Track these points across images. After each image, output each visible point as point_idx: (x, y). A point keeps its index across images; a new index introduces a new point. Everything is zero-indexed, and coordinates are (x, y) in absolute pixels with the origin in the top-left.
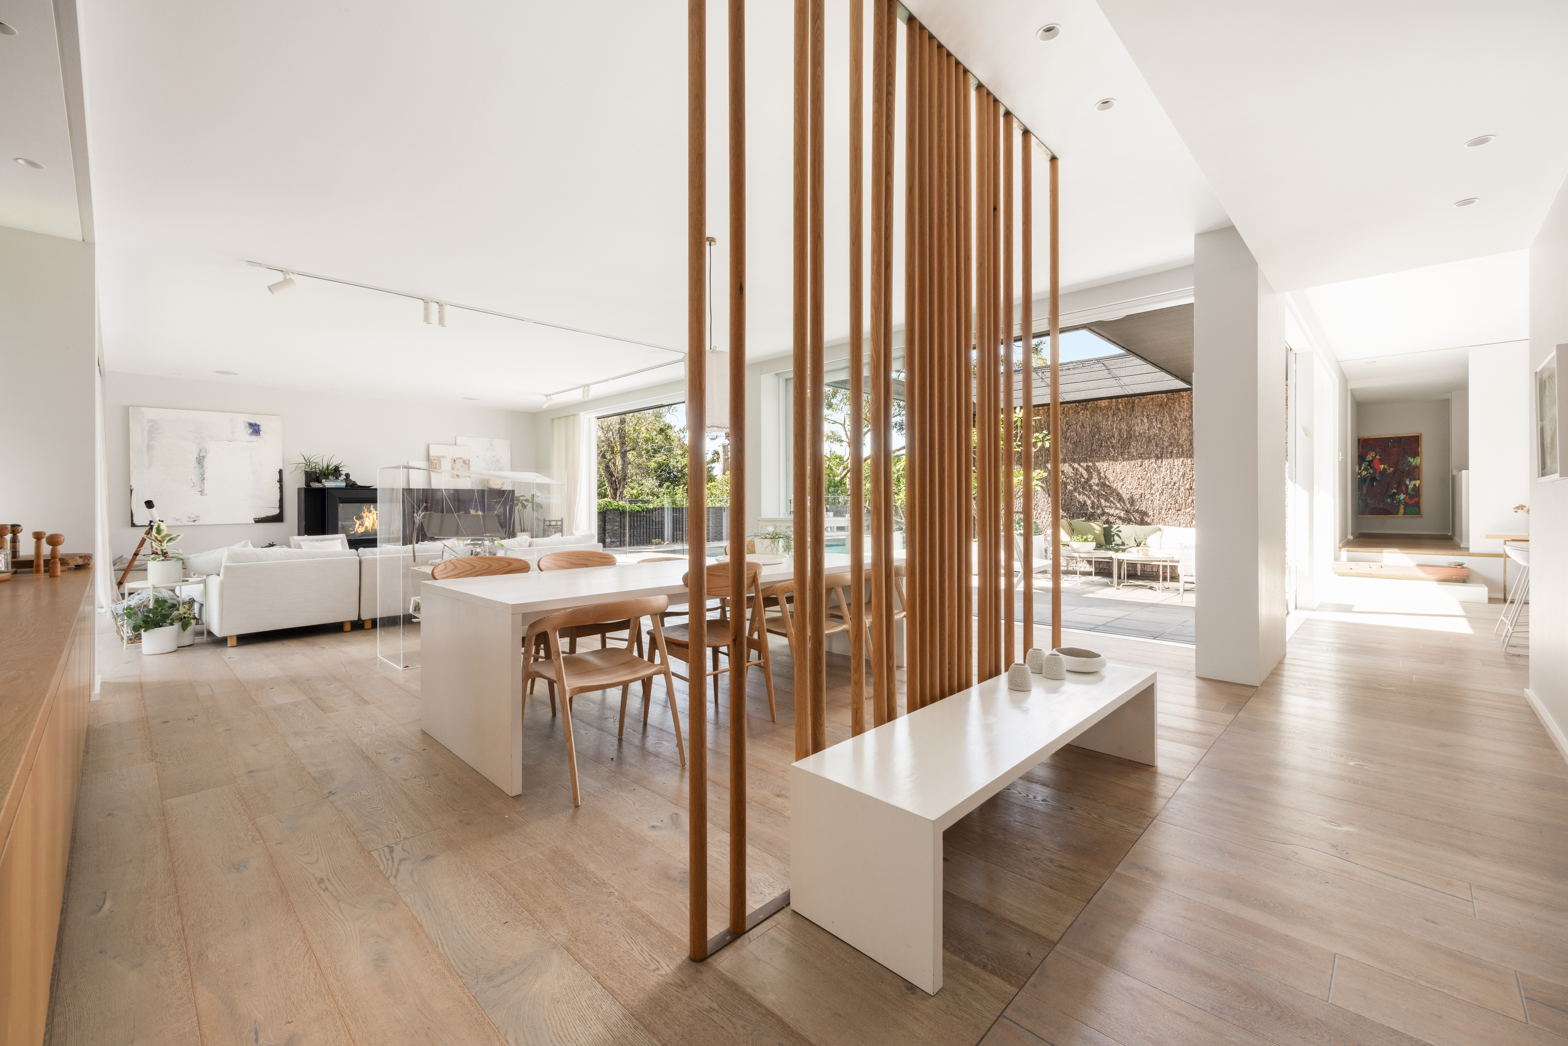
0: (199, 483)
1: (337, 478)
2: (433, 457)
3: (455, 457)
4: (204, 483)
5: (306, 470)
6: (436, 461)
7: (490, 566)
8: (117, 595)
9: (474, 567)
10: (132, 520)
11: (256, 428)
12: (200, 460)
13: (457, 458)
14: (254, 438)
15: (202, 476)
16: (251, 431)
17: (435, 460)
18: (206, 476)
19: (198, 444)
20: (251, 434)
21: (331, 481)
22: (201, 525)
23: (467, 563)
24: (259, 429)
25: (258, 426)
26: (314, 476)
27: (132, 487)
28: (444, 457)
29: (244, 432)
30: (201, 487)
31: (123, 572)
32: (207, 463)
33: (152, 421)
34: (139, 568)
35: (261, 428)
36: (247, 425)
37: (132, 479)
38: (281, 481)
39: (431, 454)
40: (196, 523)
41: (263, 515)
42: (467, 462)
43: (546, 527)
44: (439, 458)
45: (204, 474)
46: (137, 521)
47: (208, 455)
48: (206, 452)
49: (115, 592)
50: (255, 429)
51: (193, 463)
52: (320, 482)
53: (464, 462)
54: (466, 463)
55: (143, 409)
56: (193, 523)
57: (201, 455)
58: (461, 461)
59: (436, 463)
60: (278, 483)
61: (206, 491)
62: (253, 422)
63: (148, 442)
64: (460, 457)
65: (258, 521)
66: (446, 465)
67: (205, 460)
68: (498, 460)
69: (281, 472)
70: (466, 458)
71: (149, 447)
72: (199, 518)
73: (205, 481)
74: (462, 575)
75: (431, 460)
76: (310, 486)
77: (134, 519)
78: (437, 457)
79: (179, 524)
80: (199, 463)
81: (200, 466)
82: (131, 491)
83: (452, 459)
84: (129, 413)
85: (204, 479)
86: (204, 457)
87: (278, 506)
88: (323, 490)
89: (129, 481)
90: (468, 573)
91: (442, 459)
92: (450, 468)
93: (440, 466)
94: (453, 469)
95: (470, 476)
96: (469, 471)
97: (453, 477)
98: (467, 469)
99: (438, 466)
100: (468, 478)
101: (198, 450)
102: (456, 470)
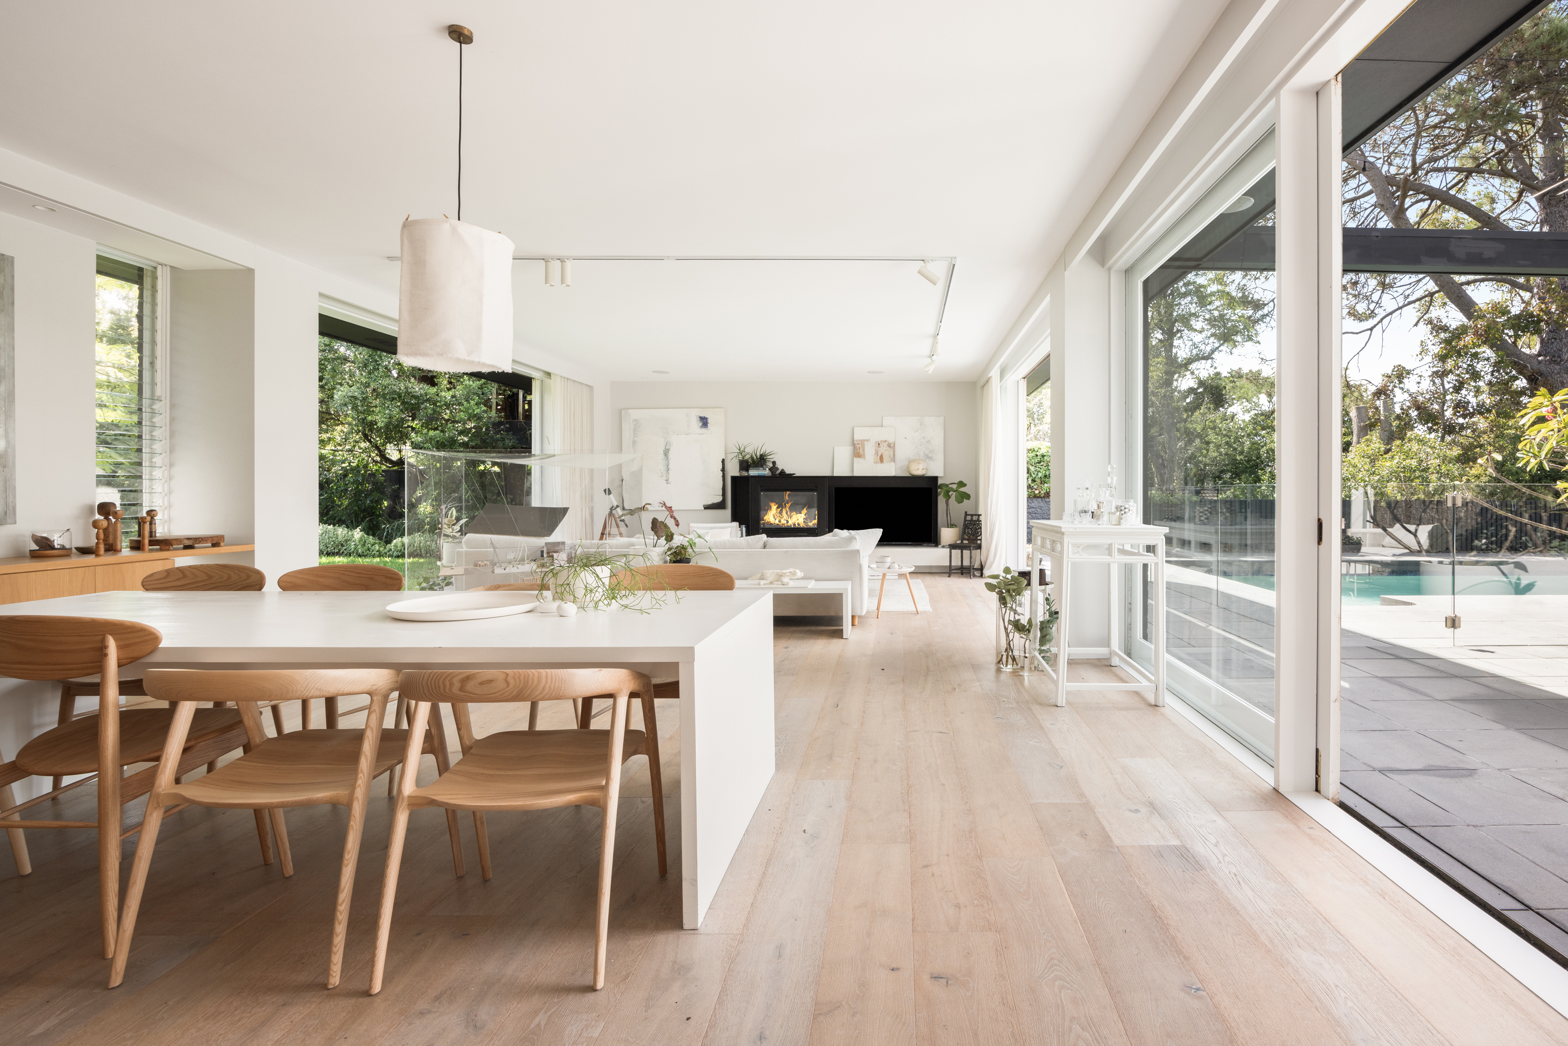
0: (665, 473)
1: (762, 467)
2: (858, 441)
3: (879, 439)
4: (669, 473)
5: (741, 459)
6: (861, 446)
7: (229, 577)
9: (210, 577)
12: (666, 453)
13: (882, 441)
14: (704, 430)
15: (668, 467)
16: (701, 424)
17: (858, 444)
18: (670, 466)
19: (665, 438)
20: (702, 427)
21: (759, 469)
23: (203, 572)
24: (707, 421)
25: (706, 419)
26: (744, 464)
27: (623, 477)
28: (868, 441)
29: (697, 424)
30: (667, 476)
32: (671, 455)
33: (635, 420)
35: (709, 421)
36: (699, 419)
38: (723, 470)
39: (855, 438)
41: (710, 502)
43: (967, 522)
44: (863, 441)
47: (671, 447)
48: (670, 444)
50: (704, 422)
51: (662, 456)
52: (751, 470)
53: (889, 445)
54: (892, 446)
55: (630, 411)
57: (667, 448)
58: (885, 444)
59: (860, 448)
60: (722, 472)
61: (670, 480)
62: (703, 416)
63: (634, 438)
64: (884, 439)
65: (707, 507)
66: (870, 451)
67: (670, 452)
68: (928, 442)
69: (723, 461)
70: (891, 441)
71: (634, 442)
73: (670, 471)
74: (194, 586)
75: (855, 445)
76: (743, 474)
78: (861, 441)
80: (666, 456)
81: (666, 458)
82: (623, 480)
83: (876, 443)
84: (622, 414)
85: (668, 469)
86: (668, 450)
87: (721, 494)
88: (753, 478)
89: (621, 471)
90: (201, 584)
91: (866, 443)
92: (874, 452)
93: (864, 450)
94: (877, 453)
95: (894, 461)
96: (894, 455)
97: (876, 463)
98: (892, 452)
99: (861, 451)
100: (893, 463)
101: (665, 444)
102: (879, 455)
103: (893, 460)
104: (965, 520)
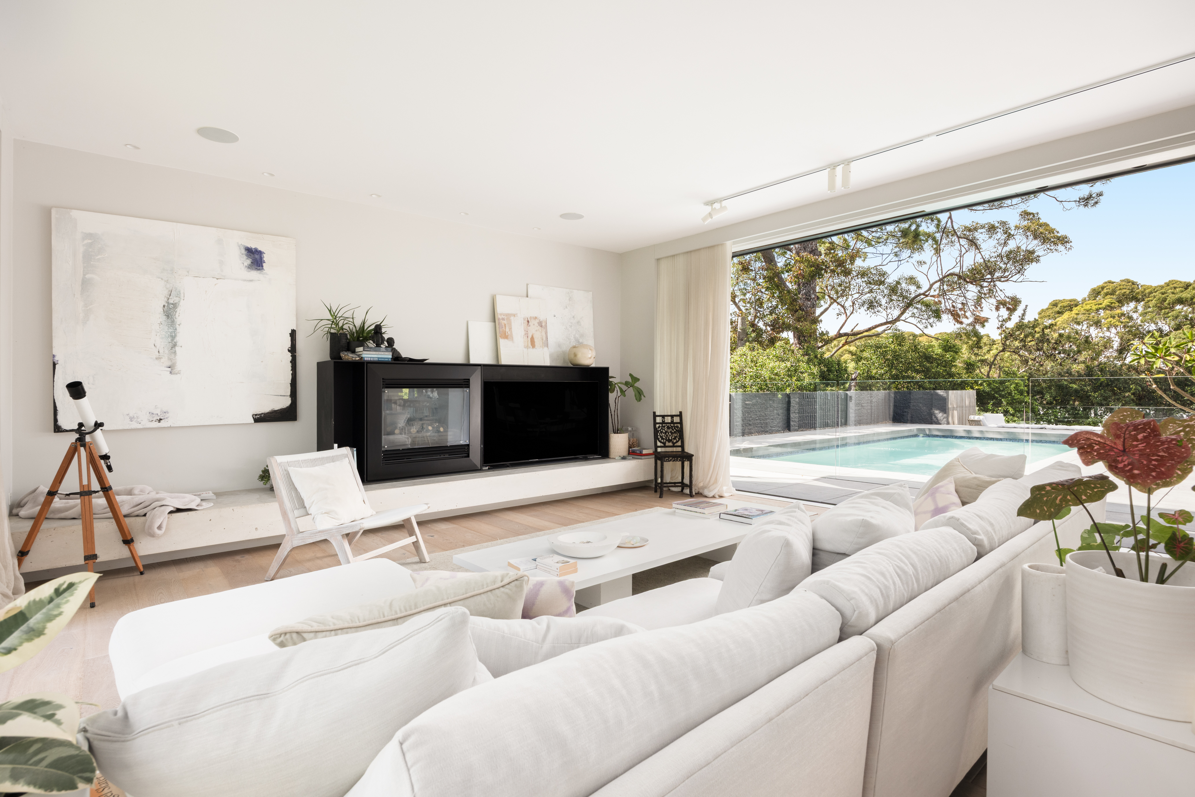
0: (167, 352)
1: (378, 345)
2: (501, 314)
3: (528, 315)
4: (175, 353)
5: (333, 331)
6: (505, 322)
8: (16, 578)
10: (56, 420)
11: (257, 256)
12: (170, 311)
13: (531, 318)
14: (254, 273)
15: (172, 340)
16: (249, 262)
17: (503, 319)
18: (179, 339)
19: (167, 281)
20: (250, 267)
21: (370, 349)
22: (170, 427)
24: (261, 258)
25: (260, 253)
26: (344, 341)
27: (56, 359)
28: (514, 315)
29: (238, 263)
30: (170, 359)
31: (30, 523)
32: (181, 315)
33: (89, 236)
34: (62, 515)
35: (266, 258)
36: (243, 251)
37: (56, 343)
38: (293, 350)
39: (499, 310)
40: (163, 424)
41: (266, 408)
42: (543, 324)
43: (657, 425)
44: (509, 316)
45: (175, 336)
46: (63, 423)
47: (182, 303)
48: (178, 295)
49: (11, 573)
50: (256, 258)
51: (158, 316)
52: (354, 352)
53: (540, 324)
55: (75, 213)
56: (157, 425)
57: (171, 301)
58: (536, 322)
59: (505, 325)
60: (290, 354)
61: (179, 367)
62: (253, 247)
63: (84, 275)
64: (534, 315)
65: (260, 419)
66: (517, 329)
67: (178, 310)
68: (578, 322)
69: (293, 334)
70: (542, 318)
71: (86, 284)
72: (167, 415)
73: (177, 348)
75: (499, 319)
76: (340, 358)
77: (59, 417)
78: (505, 315)
79: (134, 425)
80: (168, 316)
81: (169, 321)
82: (54, 365)
83: (524, 319)
84: (51, 218)
85: (175, 345)
86: (175, 305)
87: (289, 393)
88: (361, 366)
89: (51, 347)
91: (512, 318)
92: (523, 333)
93: (510, 329)
94: (527, 334)
95: (547, 347)
96: (547, 338)
97: (527, 347)
98: (544, 334)
99: (507, 330)
100: (546, 348)
101: (166, 293)
102: (530, 336)
103: (546, 344)
104: (655, 423)
